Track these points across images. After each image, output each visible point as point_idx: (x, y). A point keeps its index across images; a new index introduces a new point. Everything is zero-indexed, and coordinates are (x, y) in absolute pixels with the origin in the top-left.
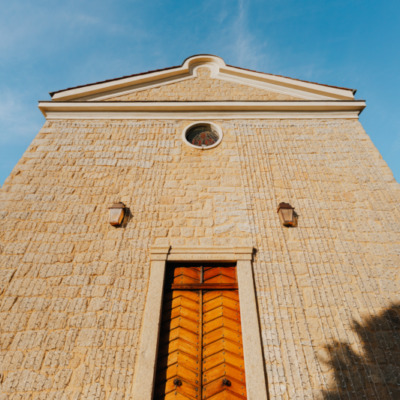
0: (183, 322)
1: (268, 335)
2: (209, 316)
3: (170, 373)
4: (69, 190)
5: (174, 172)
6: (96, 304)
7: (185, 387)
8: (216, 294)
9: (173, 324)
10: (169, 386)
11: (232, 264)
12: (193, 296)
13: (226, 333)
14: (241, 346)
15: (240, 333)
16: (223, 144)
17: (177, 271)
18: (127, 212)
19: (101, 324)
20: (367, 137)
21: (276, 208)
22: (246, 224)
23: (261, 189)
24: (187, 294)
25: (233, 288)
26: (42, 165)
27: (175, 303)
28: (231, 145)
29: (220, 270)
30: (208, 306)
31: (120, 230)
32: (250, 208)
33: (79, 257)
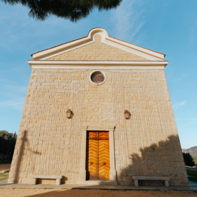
0: (93, 148)
1: (116, 152)
2: (100, 147)
3: (89, 161)
4: (49, 103)
5: (87, 96)
6: (67, 143)
7: (94, 164)
8: (102, 141)
9: (90, 149)
10: (89, 164)
11: (108, 132)
12: (95, 141)
13: (105, 151)
14: (109, 155)
15: (109, 152)
16: (106, 83)
17: (90, 133)
18: (72, 113)
19: (69, 149)
20: (165, 79)
21: (124, 112)
22: (113, 118)
23: (119, 104)
24: (93, 140)
25: (107, 139)
26: (37, 92)
27: (90, 143)
28: (109, 83)
29: (103, 133)
30: (100, 144)
31: (70, 119)
32: (115, 112)
33: (59, 129)
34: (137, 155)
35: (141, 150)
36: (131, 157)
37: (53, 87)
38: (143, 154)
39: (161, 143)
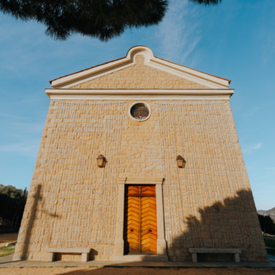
0: (133, 209)
1: (166, 214)
2: (143, 207)
3: (129, 227)
4: (74, 147)
5: (125, 136)
6: (97, 202)
7: (134, 232)
8: (147, 198)
9: (129, 210)
10: (129, 231)
11: (154, 185)
12: (137, 199)
13: (150, 213)
14: (156, 218)
15: (156, 213)
16: (151, 118)
17: (130, 188)
18: (105, 160)
19: (101, 210)
20: (231, 114)
21: (176, 158)
22: (161, 166)
23: (170, 147)
24: (135, 198)
25: (154, 196)
26: (57, 132)
27: (129, 201)
28: (156, 118)
29: (148, 187)
30: (143, 203)
31: (103, 168)
32: (164, 158)
33: (86, 182)
34: (194, 218)
35: (200, 211)
36: (186, 220)
37: (79, 125)
38: (202, 216)
39: (227, 200)
